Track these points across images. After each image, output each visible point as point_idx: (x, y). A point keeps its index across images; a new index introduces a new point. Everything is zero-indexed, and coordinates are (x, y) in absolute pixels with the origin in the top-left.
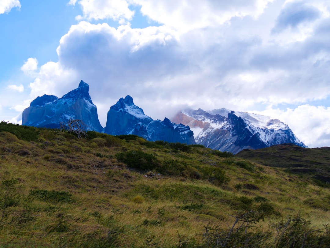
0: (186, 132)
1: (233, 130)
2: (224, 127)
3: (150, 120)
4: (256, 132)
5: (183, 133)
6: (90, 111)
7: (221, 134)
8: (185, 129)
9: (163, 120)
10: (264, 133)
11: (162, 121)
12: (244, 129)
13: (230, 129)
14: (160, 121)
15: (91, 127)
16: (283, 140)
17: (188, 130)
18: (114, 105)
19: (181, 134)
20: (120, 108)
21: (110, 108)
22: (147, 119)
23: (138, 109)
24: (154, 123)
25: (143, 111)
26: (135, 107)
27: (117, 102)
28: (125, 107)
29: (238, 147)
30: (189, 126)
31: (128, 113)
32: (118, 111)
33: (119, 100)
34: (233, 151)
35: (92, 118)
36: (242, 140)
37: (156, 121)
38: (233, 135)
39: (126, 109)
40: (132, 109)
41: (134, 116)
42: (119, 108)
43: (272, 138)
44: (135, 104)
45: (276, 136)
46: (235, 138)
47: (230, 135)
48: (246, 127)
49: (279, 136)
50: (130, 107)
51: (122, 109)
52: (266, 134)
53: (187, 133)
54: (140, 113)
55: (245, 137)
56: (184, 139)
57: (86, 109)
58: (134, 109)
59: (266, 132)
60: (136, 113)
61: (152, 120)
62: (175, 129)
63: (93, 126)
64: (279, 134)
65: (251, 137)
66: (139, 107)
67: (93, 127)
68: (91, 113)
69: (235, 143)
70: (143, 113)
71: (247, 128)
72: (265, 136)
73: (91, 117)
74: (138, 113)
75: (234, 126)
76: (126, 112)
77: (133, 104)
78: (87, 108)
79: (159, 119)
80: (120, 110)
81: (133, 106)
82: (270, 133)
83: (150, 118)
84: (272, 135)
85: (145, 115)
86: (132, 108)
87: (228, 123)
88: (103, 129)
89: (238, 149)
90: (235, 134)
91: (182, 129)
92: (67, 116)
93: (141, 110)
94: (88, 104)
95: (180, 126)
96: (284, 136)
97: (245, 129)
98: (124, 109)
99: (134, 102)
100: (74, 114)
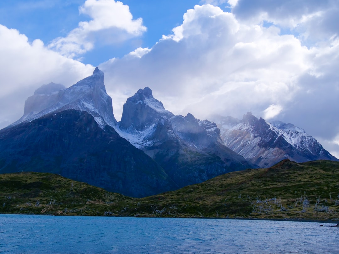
0: (213, 129)
1: (253, 131)
2: (241, 128)
3: (170, 114)
4: (281, 134)
5: (210, 130)
6: (106, 102)
7: (240, 136)
8: (211, 126)
9: (186, 115)
10: (288, 135)
11: (184, 116)
12: (267, 130)
13: (250, 130)
14: (182, 116)
15: (107, 119)
16: (310, 143)
17: (215, 128)
18: (132, 97)
19: (207, 131)
20: (138, 101)
21: (127, 100)
22: (167, 113)
23: (157, 103)
24: (175, 118)
25: (163, 105)
26: (154, 100)
27: (136, 93)
28: (144, 99)
29: (263, 149)
30: (215, 123)
31: (148, 106)
32: (136, 104)
33: (137, 91)
34: (258, 153)
35: (108, 110)
36: (267, 141)
37: (178, 116)
38: (255, 137)
39: (146, 102)
40: (151, 102)
41: (154, 110)
42: (137, 99)
43: (299, 141)
44: (154, 97)
45: (302, 138)
46: (257, 140)
47: (250, 137)
48: (269, 129)
49: (305, 139)
50: (149, 100)
51: (140, 101)
52: (291, 136)
53: (214, 131)
54: (160, 107)
55: (270, 139)
56: (212, 137)
57: (103, 99)
58: (153, 103)
59: (290, 134)
60: (155, 107)
61: (173, 115)
62: (200, 125)
63: (109, 118)
64: (305, 137)
65: (276, 138)
66: (158, 101)
67: (109, 120)
68: (107, 104)
69: (259, 145)
70: (163, 107)
71: (271, 129)
72: (290, 138)
73: (107, 108)
74: (158, 107)
75: (254, 127)
76: (145, 104)
77: (152, 97)
78: (103, 97)
79: (180, 115)
80: (138, 102)
81: (153, 99)
82: (295, 136)
83: (171, 113)
84: (297, 137)
85: (165, 109)
86: (151, 100)
87: (245, 125)
88: (118, 123)
89: (264, 151)
90: (256, 135)
91: (208, 126)
92: (85, 103)
93: (161, 104)
94: (104, 94)
95: (206, 123)
96: (311, 139)
97: (269, 130)
98: (143, 102)
99: (153, 94)
100: (93, 102)
